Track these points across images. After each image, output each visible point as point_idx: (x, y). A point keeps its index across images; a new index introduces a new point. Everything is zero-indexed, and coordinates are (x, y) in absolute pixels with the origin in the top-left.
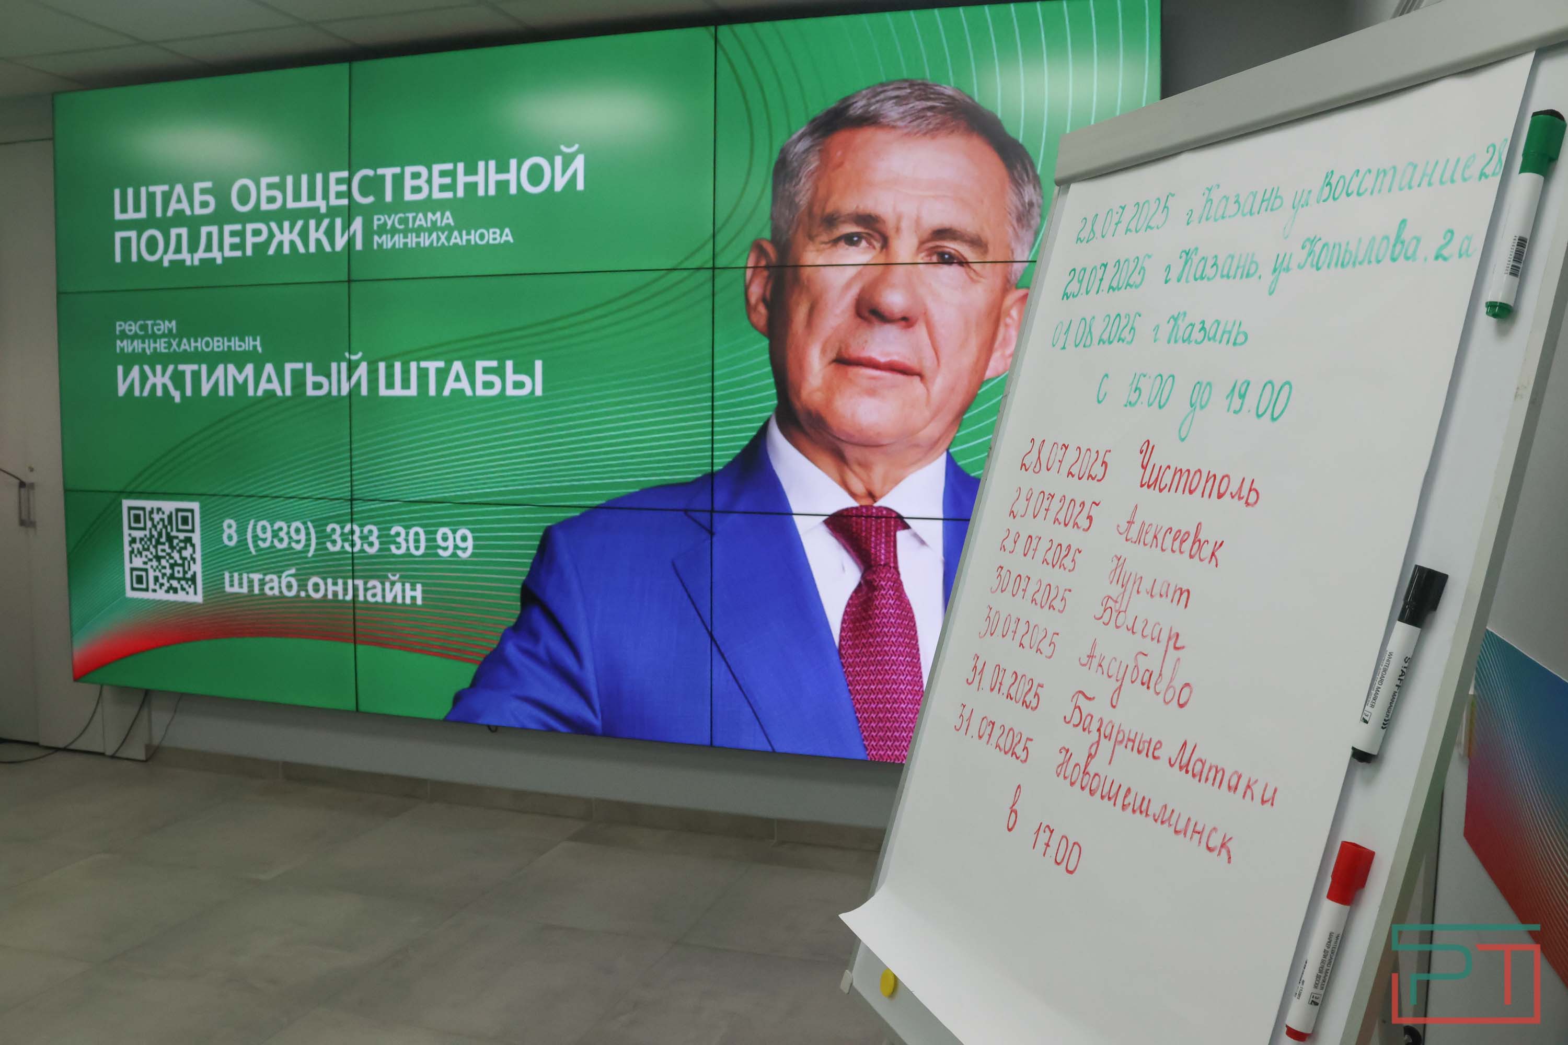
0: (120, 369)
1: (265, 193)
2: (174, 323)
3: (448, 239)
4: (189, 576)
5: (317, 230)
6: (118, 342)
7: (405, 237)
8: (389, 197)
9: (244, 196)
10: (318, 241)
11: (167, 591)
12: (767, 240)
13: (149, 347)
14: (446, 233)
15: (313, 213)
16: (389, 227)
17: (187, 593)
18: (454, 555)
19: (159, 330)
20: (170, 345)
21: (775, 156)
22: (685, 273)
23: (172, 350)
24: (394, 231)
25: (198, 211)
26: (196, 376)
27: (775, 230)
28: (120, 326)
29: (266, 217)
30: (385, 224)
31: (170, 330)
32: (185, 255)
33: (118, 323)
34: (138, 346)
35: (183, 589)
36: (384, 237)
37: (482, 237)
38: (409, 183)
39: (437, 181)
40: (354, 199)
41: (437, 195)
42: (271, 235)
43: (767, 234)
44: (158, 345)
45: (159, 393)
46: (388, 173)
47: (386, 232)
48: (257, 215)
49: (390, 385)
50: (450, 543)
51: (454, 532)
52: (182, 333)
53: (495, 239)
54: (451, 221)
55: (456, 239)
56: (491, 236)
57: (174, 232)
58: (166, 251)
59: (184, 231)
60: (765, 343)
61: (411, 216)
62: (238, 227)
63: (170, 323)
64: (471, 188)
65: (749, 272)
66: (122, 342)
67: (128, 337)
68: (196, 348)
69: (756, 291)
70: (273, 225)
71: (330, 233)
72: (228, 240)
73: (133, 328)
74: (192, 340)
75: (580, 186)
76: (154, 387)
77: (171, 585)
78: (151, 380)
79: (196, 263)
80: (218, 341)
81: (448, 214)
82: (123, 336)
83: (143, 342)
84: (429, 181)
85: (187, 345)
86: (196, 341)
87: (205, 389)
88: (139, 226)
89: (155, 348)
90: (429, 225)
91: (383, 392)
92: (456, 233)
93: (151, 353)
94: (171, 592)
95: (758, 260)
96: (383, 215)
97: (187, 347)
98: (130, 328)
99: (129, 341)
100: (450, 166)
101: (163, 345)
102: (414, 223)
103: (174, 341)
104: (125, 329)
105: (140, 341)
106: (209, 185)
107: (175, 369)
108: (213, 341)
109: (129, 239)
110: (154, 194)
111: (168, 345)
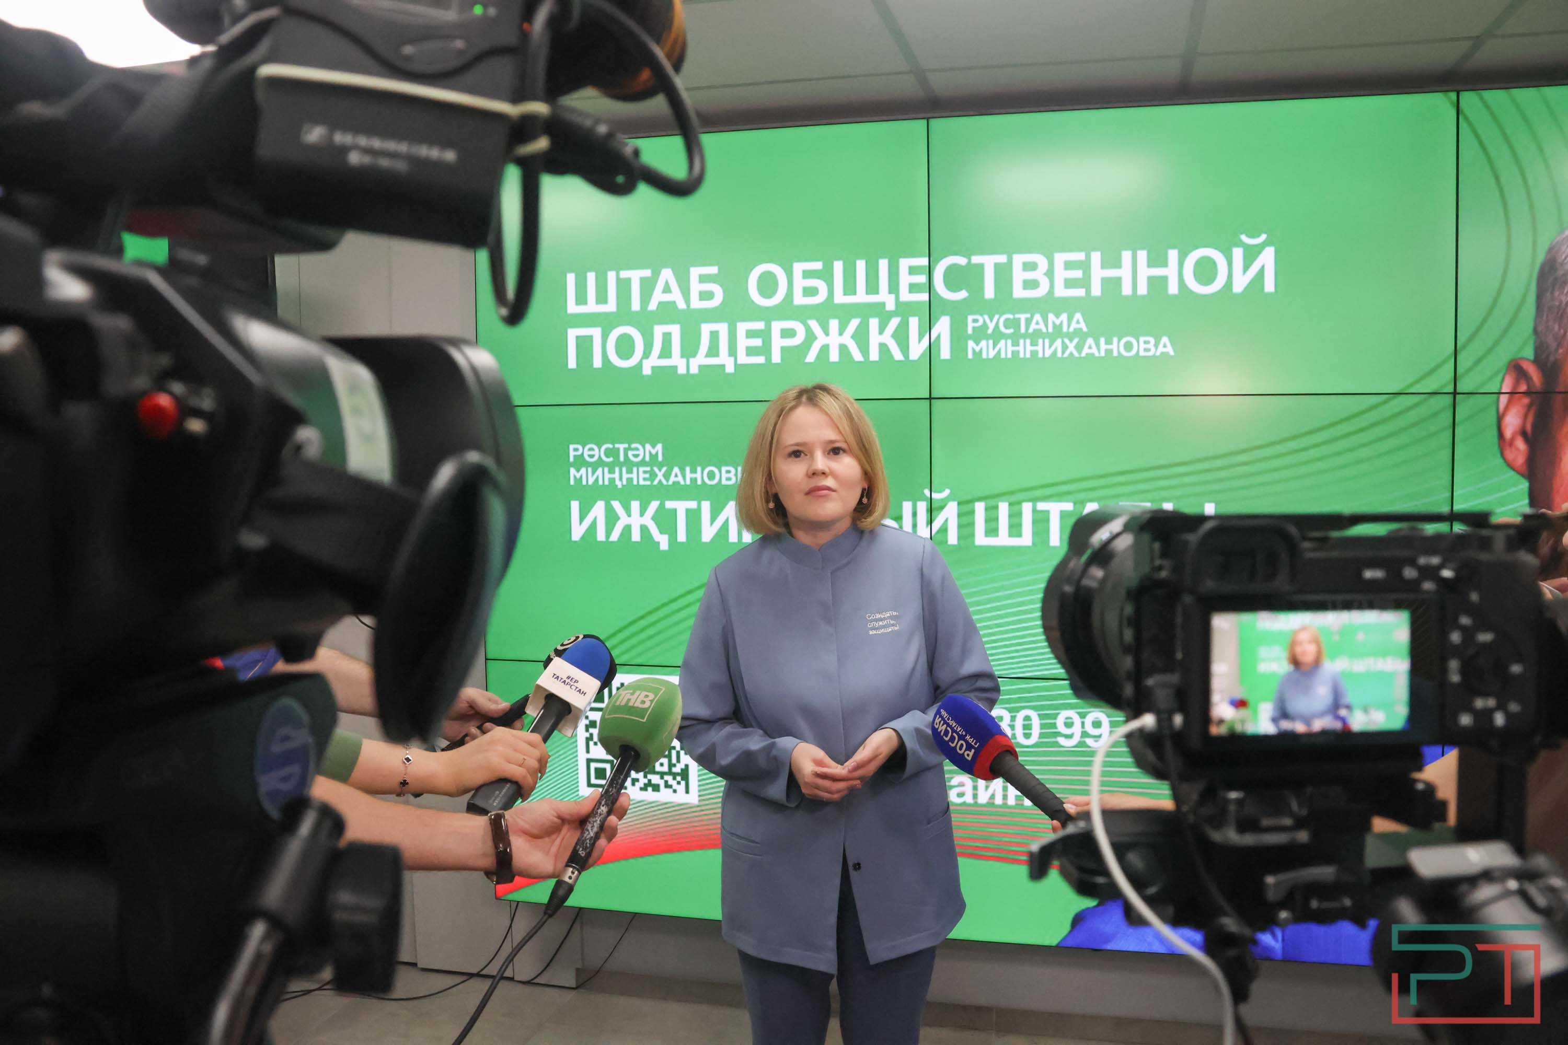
0: (575, 506)
1: (800, 283)
2: (659, 447)
3: (1079, 348)
4: (677, 769)
5: (881, 332)
6: (573, 471)
7: (1016, 344)
8: (989, 292)
9: (768, 285)
10: (883, 348)
11: (644, 789)
12: (1528, 360)
13: (620, 478)
14: (1076, 340)
15: (878, 310)
16: (990, 331)
17: (675, 791)
18: (1081, 744)
19: (636, 456)
20: (653, 475)
21: (1541, 257)
22: (1417, 399)
23: (656, 483)
24: (997, 336)
25: (696, 303)
26: (693, 517)
27: (1540, 348)
28: (574, 450)
29: (802, 314)
30: (985, 325)
31: (654, 457)
32: (676, 360)
33: (572, 447)
34: (603, 476)
35: (667, 786)
36: (983, 343)
37: (1128, 347)
38: (1019, 276)
39: (1061, 274)
40: (937, 294)
41: (1061, 292)
42: (810, 337)
43: (1529, 353)
44: (634, 476)
45: (636, 537)
46: (989, 262)
47: (987, 337)
48: (787, 310)
49: (992, 531)
50: (1077, 730)
51: (1083, 716)
52: (673, 460)
53: (1146, 350)
54: (1083, 325)
55: (1090, 347)
56: (1142, 346)
57: (659, 331)
58: (646, 355)
59: (675, 330)
60: (1524, 485)
61: (1023, 317)
62: (759, 325)
63: (654, 447)
64: (1111, 285)
65: (1504, 399)
66: (578, 471)
67: (587, 464)
69: (1512, 422)
70: (814, 324)
71: (901, 336)
72: (743, 343)
73: (596, 452)
75: (1269, 286)
76: (627, 529)
77: (650, 781)
78: (624, 520)
79: (694, 370)
80: (728, 472)
81: (1078, 316)
82: (580, 462)
83: (611, 471)
84: (1050, 274)
86: (694, 471)
87: (708, 532)
88: (606, 322)
89: (630, 480)
90: (1050, 330)
91: (981, 539)
92: (1090, 341)
93: (623, 485)
94: (650, 789)
95: (1516, 383)
96: (982, 315)
97: (680, 479)
98: (591, 453)
99: (590, 470)
100: (1081, 256)
101: (642, 475)
102: (1027, 328)
103: (660, 471)
104: (583, 454)
105: (606, 470)
106: (713, 270)
107: (662, 506)
108: (720, 472)
109: (590, 339)
110: (628, 281)
111: (651, 475)
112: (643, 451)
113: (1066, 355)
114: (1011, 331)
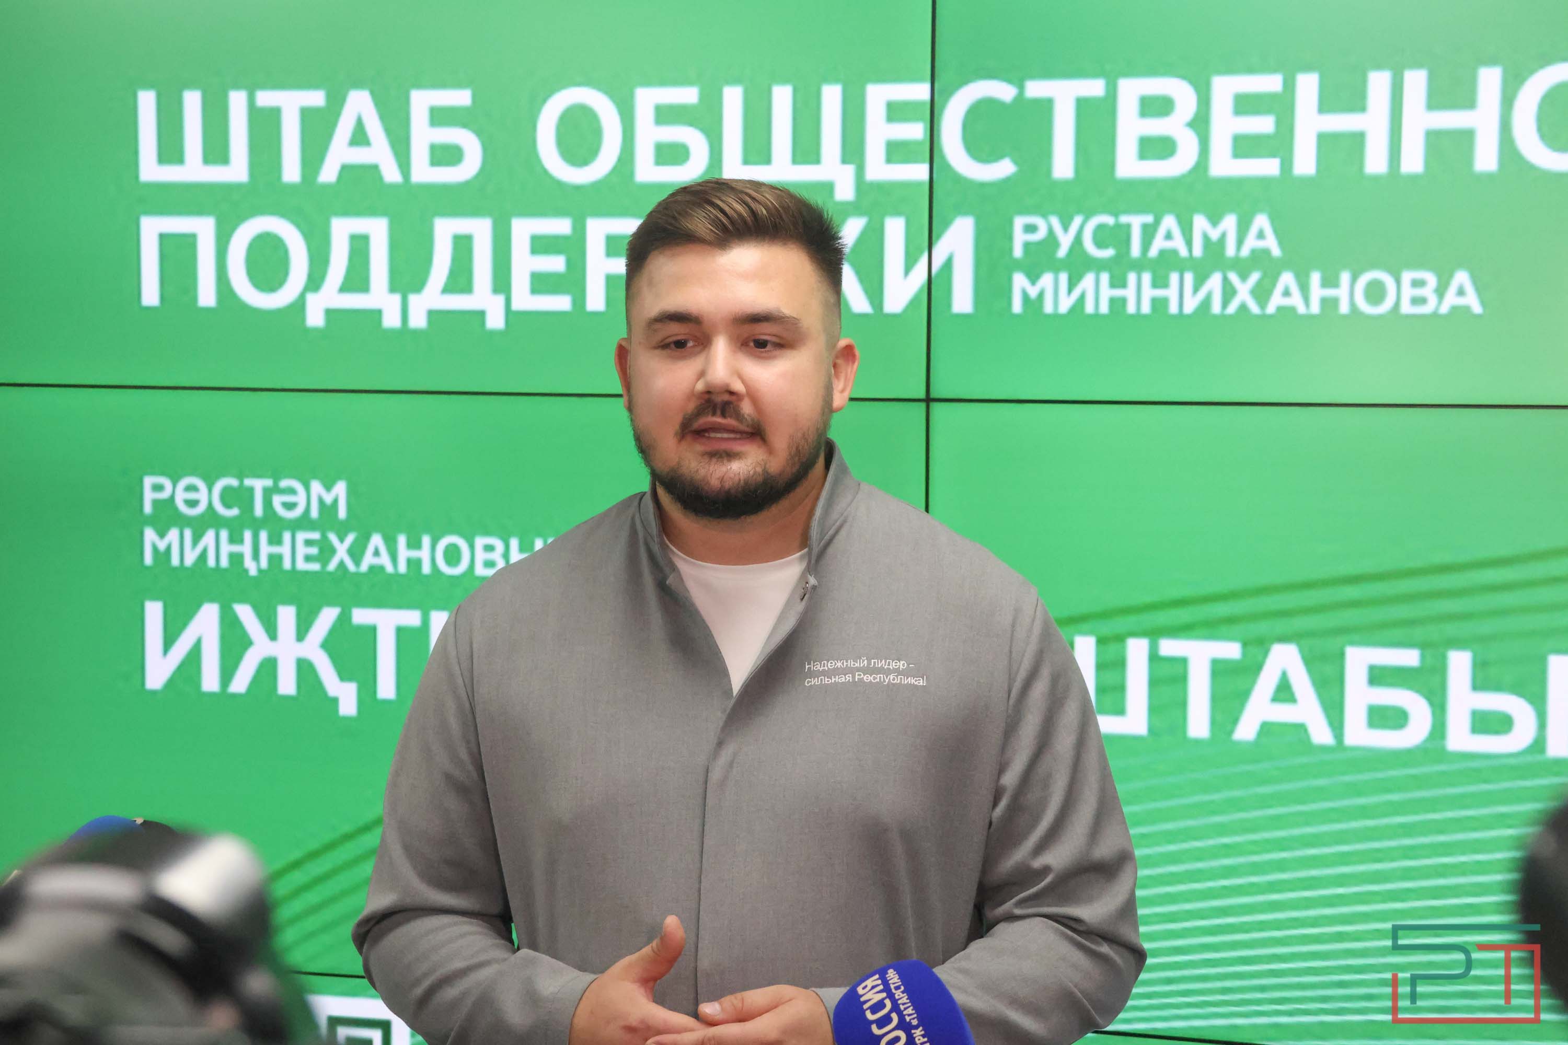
0: (154, 612)
1: (649, 134)
2: (340, 488)
3: (1262, 293)
6: (150, 535)
7: (1118, 282)
8: (1063, 164)
13: (254, 553)
14: (1255, 277)
16: (1062, 252)
19: (290, 506)
20: (327, 551)
23: (332, 566)
24: (1077, 264)
28: (153, 489)
30: (1051, 241)
31: (328, 510)
33: (148, 481)
36: (1047, 280)
37: (1375, 292)
38: (1130, 127)
39: (1225, 125)
40: (948, 167)
41: (1224, 164)
44: (285, 550)
45: (287, 684)
46: (1064, 94)
47: (1055, 266)
48: (621, 194)
52: (369, 518)
53: (1417, 301)
54: (1271, 244)
55: (1286, 294)
56: (1408, 292)
58: (315, 282)
61: (1136, 222)
62: (561, 226)
63: (328, 488)
64: (1341, 150)
66: (162, 535)
67: (181, 521)
68: (414, 564)
72: (524, 264)
73: (202, 497)
74: (402, 540)
76: (269, 667)
78: (260, 648)
79: (418, 320)
80: (489, 548)
81: (1261, 221)
82: (167, 515)
83: (236, 539)
84: (1201, 123)
85: (383, 554)
86: (414, 544)
88: (226, 206)
89: (275, 560)
90: (1198, 251)
92: (1287, 279)
93: (260, 571)
96: (1044, 216)
97: (385, 560)
98: (192, 496)
99: (188, 533)
100: (1271, 83)
101: (301, 550)
102: (1146, 244)
103: (342, 540)
104: (172, 497)
105: (224, 534)
106: (461, 98)
107: (344, 619)
108: (472, 547)
109: (188, 242)
110: (275, 114)
111: (321, 550)
112: (305, 496)
113: (1232, 309)
114: (1109, 253)
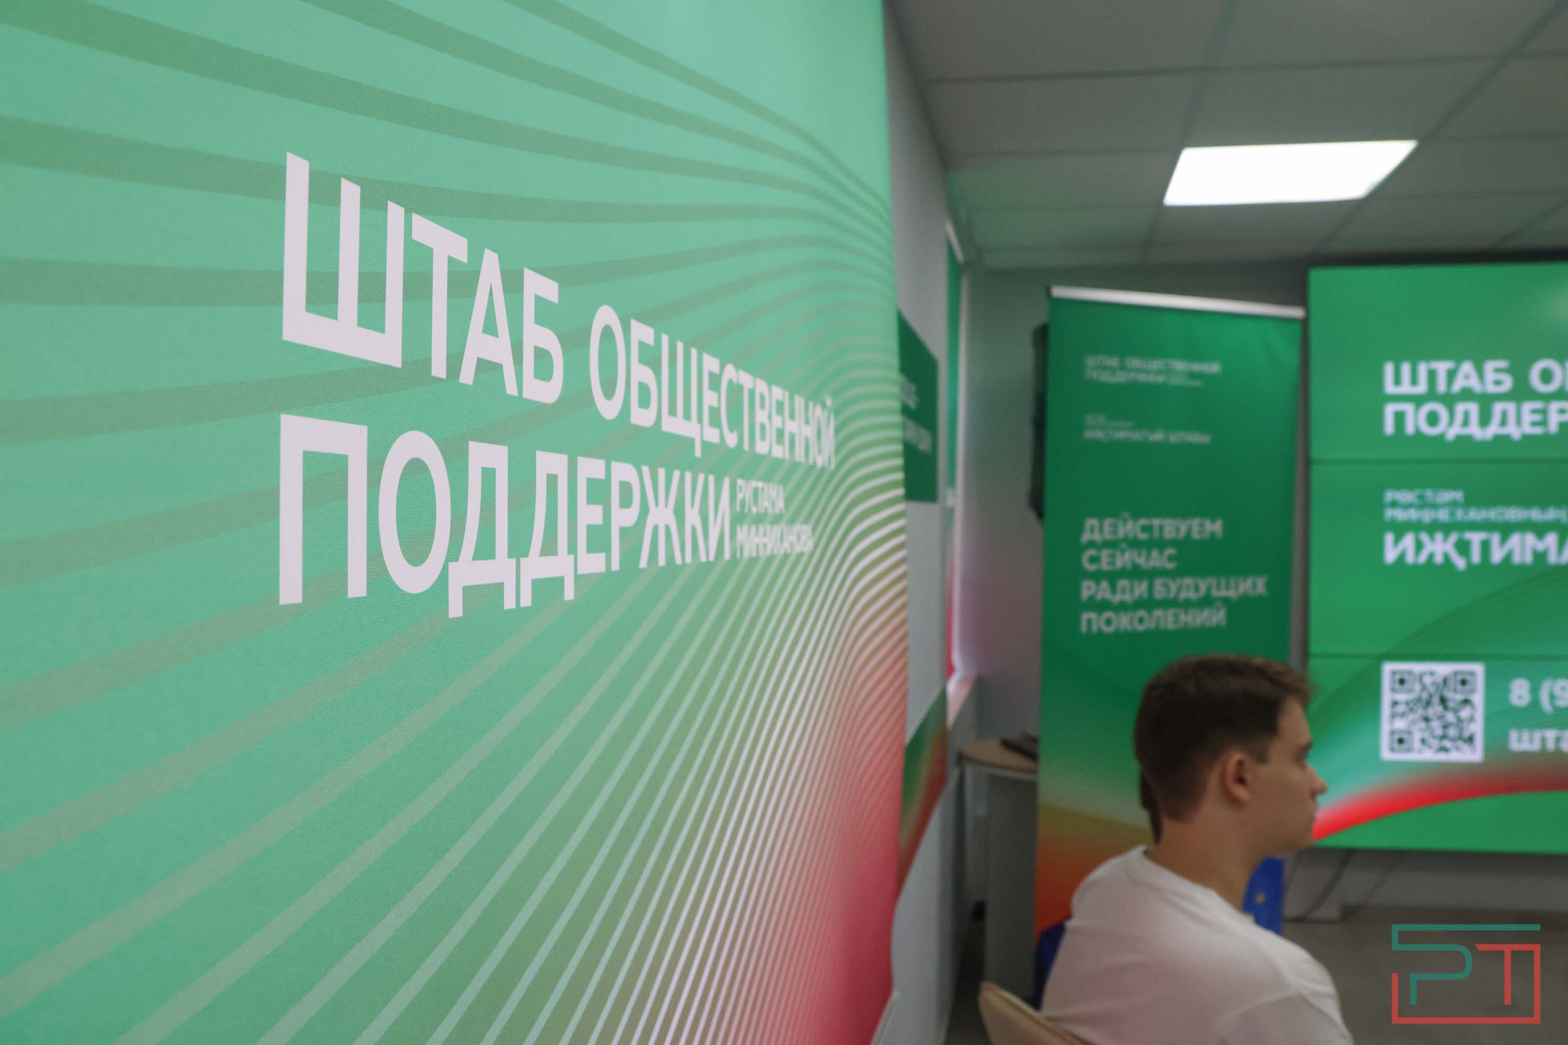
0: (1389, 536)
2: (1460, 493)
4: (1465, 736)
6: (1388, 511)
9: (1546, 376)
11: (1438, 752)
13: (1427, 516)
17: (1463, 752)
19: (1440, 499)
20: (1454, 514)
23: (1455, 519)
26: (1486, 543)
28: (1390, 495)
31: (1455, 500)
32: (1474, 430)
33: (1389, 493)
34: (1414, 514)
35: (1457, 749)
44: (1439, 514)
45: (1438, 560)
48: (1562, 395)
52: (1471, 501)
57: (1460, 408)
58: (1450, 425)
59: (1473, 408)
62: (1538, 405)
63: (1455, 493)
66: (1393, 511)
67: (1400, 506)
68: (1487, 517)
72: (1527, 418)
74: (1483, 510)
76: (1432, 554)
77: (1442, 745)
78: (1429, 548)
79: (1487, 437)
80: (1516, 511)
82: (1394, 504)
83: (1421, 511)
85: (1475, 515)
86: (1488, 511)
87: (1497, 556)
88: (1418, 401)
89: (1434, 517)
93: (1430, 522)
94: (1443, 752)
97: (1477, 516)
98: (1405, 497)
99: (1402, 510)
101: (1445, 514)
103: (1460, 511)
106: (1504, 364)
107: (1460, 537)
109: (1404, 413)
110: (1436, 370)
112: (1447, 496)
